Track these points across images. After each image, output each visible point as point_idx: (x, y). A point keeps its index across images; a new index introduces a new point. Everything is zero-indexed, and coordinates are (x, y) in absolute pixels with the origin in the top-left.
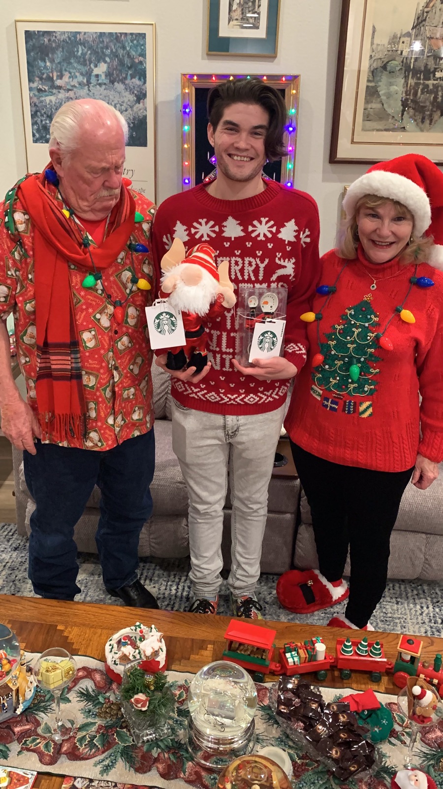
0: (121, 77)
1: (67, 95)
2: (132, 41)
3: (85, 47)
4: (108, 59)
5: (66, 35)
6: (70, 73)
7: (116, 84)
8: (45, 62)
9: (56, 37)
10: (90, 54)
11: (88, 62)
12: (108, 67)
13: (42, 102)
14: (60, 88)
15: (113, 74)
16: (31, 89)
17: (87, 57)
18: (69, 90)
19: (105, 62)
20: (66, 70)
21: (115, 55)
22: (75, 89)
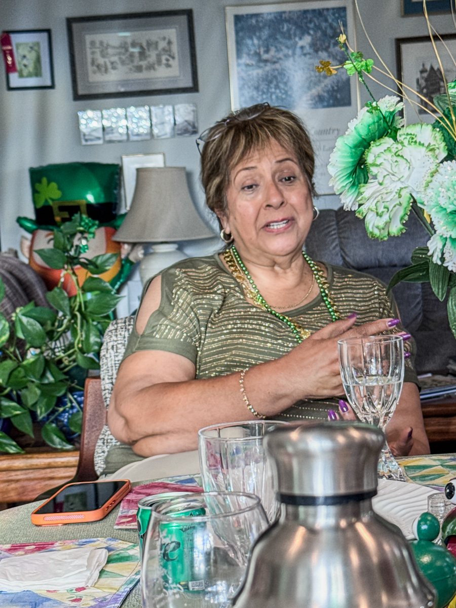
0: (324, 47)
1: (273, 67)
2: (334, 14)
3: (290, 24)
4: (312, 32)
5: (273, 15)
6: (276, 47)
7: (320, 53)
8: (253, 40)
9: (263, 18)
10: (295, 30)
11: (293, 37)
12: (313, 39)
13: (249, 75)
14: (266, 61)
15: (316, 44)
16: (239, 65)
17: (292, 32)
18: (275, 63)
19: (309, 34)
20: (272, 45)
21: (318, 28)
22: (281, 62)
